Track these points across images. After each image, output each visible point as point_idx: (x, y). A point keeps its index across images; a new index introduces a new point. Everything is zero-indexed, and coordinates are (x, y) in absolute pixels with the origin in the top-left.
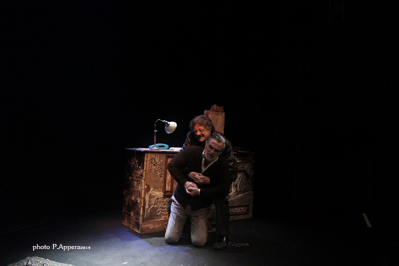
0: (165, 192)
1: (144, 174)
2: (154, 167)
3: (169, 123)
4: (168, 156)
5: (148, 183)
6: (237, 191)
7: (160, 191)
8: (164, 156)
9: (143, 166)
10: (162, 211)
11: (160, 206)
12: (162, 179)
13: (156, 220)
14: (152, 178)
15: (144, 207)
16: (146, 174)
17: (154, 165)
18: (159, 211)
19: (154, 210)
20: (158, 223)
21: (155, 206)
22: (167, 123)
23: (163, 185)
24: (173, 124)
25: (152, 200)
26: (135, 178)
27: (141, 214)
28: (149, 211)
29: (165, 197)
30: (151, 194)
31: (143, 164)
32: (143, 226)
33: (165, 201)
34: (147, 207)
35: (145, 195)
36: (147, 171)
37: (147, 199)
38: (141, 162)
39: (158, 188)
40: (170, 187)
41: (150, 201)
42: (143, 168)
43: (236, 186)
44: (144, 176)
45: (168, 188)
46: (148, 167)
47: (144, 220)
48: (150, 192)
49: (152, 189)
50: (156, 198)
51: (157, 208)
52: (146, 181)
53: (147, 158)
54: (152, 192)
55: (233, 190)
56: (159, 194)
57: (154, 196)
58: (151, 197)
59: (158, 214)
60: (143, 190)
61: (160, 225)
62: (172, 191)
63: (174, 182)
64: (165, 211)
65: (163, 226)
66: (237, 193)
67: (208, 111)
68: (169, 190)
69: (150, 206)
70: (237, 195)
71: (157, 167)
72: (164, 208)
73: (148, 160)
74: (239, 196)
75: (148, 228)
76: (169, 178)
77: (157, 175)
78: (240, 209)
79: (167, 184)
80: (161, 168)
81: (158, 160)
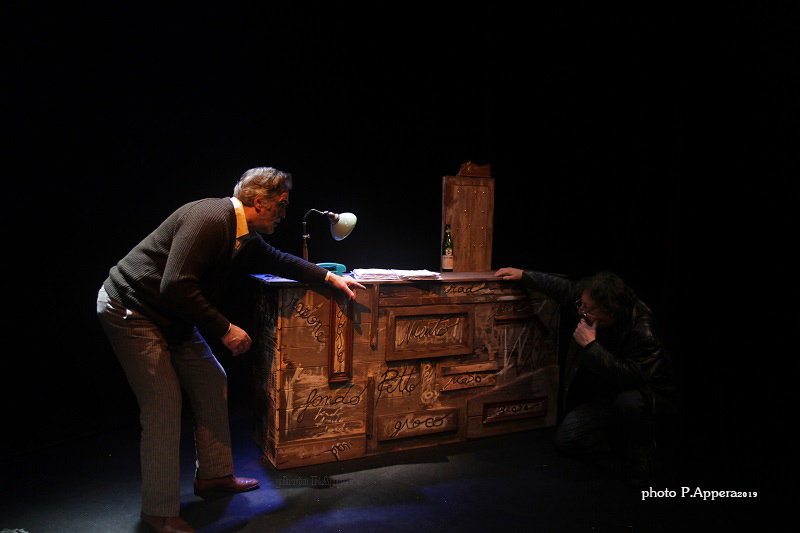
0: (331, 374)
1: (279, 336)
2: (301, 321)
3: (336, 215)
5: (288, 358)
6: (516, 366)
7: (319, 374)
9: (276, 319)
10: (327, 418)
11: (322, 407)
12: (322, 346)
13: (315, 437)
14: (298, 345)
15: (282, 411)
16: (282, 336)
17: (302, 316)
18: (320, 417)
19: (308, 415)
20: (319, 444)
21: (311, 407)
22: (333, 216)
23: (325, 360)
24: (348, 219)
25: (300, 394)
26: (266, 343)
27: (277, 425)
28: (296, 419)
29: (332, 385)
30: (297, 381)
31: (277, 313)
32: (281, 452)
33: (333, 396)
34: (289, 409)
35: (283, 383)
36: (285, 331)
37: (289, 390)
39: (314, 368)
40: (343, 364)
41: (295, 397)
42: (275, 323)
43: (516, 353)
44: (278, 341)
45: (339, 366)
46: (287, 321)
47: (282, 438)
48: (296, 377)
49: (299, 370)
50: (312, 388)
51: (315, 412)
52: (283, 352)
54: (299, 374)
55: (505, 365)
56: (318, 380)
57: (306, 386)
58: (297, 387)
59: (318, 424)
60: (278, 373)
61: (324, 448)
62: (349, 372)
63: (354, 352)
64: (335, 418)
65: (332, 451)
66: (517, 370)
67: (452, 179)
68: (343, 371)
69: (296, 406)
70: (518, 375)
71: (310, 319)
72: (333, 411)
73: (286, 304)
74: (523, 376)
75: (295, 456)
76: (340, 343)
77: (312, 338)
78: (526, 408)
79: (336, 357)
80: (319, 322)
81: (312, 303)
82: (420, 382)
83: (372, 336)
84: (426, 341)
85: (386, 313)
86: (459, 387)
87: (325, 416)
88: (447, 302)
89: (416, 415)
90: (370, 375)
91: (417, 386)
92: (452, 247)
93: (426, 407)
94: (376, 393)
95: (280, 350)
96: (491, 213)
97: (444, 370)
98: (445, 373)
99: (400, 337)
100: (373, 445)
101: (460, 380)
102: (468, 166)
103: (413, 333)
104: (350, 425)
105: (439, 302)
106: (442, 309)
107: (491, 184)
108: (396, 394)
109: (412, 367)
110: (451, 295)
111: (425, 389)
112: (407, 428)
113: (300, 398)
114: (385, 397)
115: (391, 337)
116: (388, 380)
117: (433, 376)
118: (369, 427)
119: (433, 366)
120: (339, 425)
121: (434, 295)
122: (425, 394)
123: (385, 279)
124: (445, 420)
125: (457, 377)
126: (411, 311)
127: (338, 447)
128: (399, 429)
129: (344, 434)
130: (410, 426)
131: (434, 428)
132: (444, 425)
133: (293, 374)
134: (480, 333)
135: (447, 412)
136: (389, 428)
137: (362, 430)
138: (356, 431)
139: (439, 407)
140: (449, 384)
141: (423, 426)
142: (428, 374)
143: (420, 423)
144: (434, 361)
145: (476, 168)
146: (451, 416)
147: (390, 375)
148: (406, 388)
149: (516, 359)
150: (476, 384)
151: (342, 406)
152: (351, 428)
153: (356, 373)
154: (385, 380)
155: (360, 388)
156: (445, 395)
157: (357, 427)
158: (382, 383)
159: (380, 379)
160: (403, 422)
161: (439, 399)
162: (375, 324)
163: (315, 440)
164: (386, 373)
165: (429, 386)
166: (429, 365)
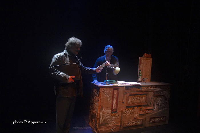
0: (112, 110)
1: (99, 99)
2: (105, 96)
4: (114, 89)
5: (102, 105)
6: (158, 108)
7: (109, 109)
8: (112, 89)
9: (99, 95)
12: (110, 102)
13: (107, 126)
15: (99, 119)
17: (106, 94)
18: (109, 121)
19: (106, 120)
21: (106, 118)
22: (114, 68)
23: (111, 106)
24: (118, 69)
25: (104, 115)
26: (95, 101)
27: (98, 123)
28: (102, 121)
29: (112, 112)
31: (99, 93)
32: (99, 129)
33: (112, 115)
34: (101, 118)
35: (100, 112)
36: (101, 98)
37: (101, 114)
38: (98, 92)
39: (108, 108)
40: (115, 107)
41: (103, 115)
42: (99, 96)
43: (158, 105)
44: (99, 101)
45: (114, 107)
46: (102, 96)
47: (99, 126)
48: (103, 110)
49: (104, 108)
50: (107, 113)
51: (108, 119)
53: (102, 90)
54: (104, 110)
55: (155, 108)
56: (109, 111)
57: (106, 112)
58: (103, 113)
59: (108, 122)
60: (99, 109)
61: (109, 129)
63: (118, 104)
64: (112, 121)
65: (111, 129)
66: (159, 109)
67: (141, 58)
68: (115, 109)
69: (103, 118)
70: (159, 110)
71: (108, 95)
72: (112, 119)
74: (160, 111)
75: (102, 131)
76: (115, 101)
77: (108, 100)
78: (161, 119)
79: (114, 105)
80: (110, 96)
81: (108, 91)
82: (134, 112)
83: (123, 100)
84: (136, 101)
85: (127, 94)
86: (144, 113)
87: (110, 120)
88: (142, 91)
89: (133, 121)
90: (122, 110)
92: (141, 75)
93: (135, 118)
94: (123, 114)
95: (100, 103)
96: (151, 67)
97: (140, 109)
98: (141, 110)
99: (130, 100)
100: (122, 128)
101: (144, 111)
102: (145, 54)
103: (133, 99)
104: (116, 123)
105: (140, 91)
106: (140, 93)
107: (151, 59)
108: (128, 115)
109: (132, 108)
110: (143, 89)
112: (130, 124)
114: (125, 116)
115: (128, 100)
118: (121, 123)
119: (138, 108)
121: (139, 89)
122: (135, 115)
123: (126, 85)
126: (133, 93)
127: (113, 129)
128: (128, 124)
129: (114, 125)
131: (137, 124)
132: (139, 123)
133: (102, 109)
134: (150, 99)
135: (141, 120)
136: (126, 124)
137: (119, 124)
139: (139, 118)
140: (141, 112)
141: (134, 123)
142: (136, 110)
144: (138, 106)
145: (147, 55)
147: (127, 110)
148: (130, 113)
149: (158, 106)
150: (148, 113)
151: (114, 118)
153: (118, 109)
155: (119, 113)
156: (140, 115)
157: (118, 123)
159: (124, 111)
160: (129, 122)
161: (139, 116)
162: (124, 97)
163: (107, 127)
164: (126, 109)
165: (136, 113)
166: (136, 107)
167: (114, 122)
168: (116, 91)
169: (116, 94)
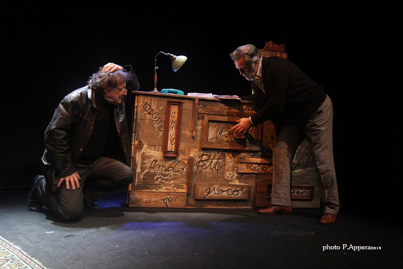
0: (165, 151)
1: (134, 124)
2: (148, 116)
4: (170, 102)
5: (139, 138)
7: (158, 151)
8: (164, 102)
10: (162, 179)
11: (159, 172)
12: (161, 134)
14: (146, 131)
16: (136, 124)
17: (149, 113)
18: (158, 178)
19: (150, 176)
20: (157, 194)
21: (152, 171)
23: (161, 142)
25: (145, 161)
28: (142, 177)
29: (166, 158)
30: (144, 153)
32: (132, 196)
33: (167, 166)
34: (138, 170)
35: (135, 154)
36: (139, 121)
37: (138, 158)
39: (155, 146)
40: (174, 146)
41: (143, 163)
44: (134, 127)
45: (171, 147)
47: (134, 188)
48: (143, 150)
49: (145, 146)
50: (153, 159)
51: (155, 174)
52: (137, 134)
53: (139, 103)
54: (146, 150)
56: (157, 154)
57: (149, 157)
58: (144, 157)
59: (156, 182)
61: (159, 198)
62: (177, 152)
63: (181, 140)
64: (167, 180)
65: (164, 200)
68: (173, 150)
69: (143, 169)
71: (154, 116)
72: (167, 175)
73: (140, 105)
74: (296, 171)
75: (141, 200)
76: (172, 132)
77: (154, 127)
78: (298, 192)
79: (169, 142)
80: (160, 118)
81: (156, 106)
82: (225, 165)
83: (193, 131)
84: (229, 139)
85: (203, 118)
86: (251, 172)
87: (161, 178)
88: (244, 115)
89: (220, 186)
90: (191, 155)
91: (222, 167)
93: (228, 181)
94: (195, 168)
95: (134, 133)
97: (241, 159)
98: (242, 161)
99: (212, 133)
100: (192, 201)
101: (252, 167)
103: (220, 133)
104: (176, 186)
105: (238, 115)
108: (208, 170)
109: (219, 154)
110: (247, 112)
111: (228, 170)
112: (214, 194)
113: (145, 164)
114: (201, 171)
115: (205, 132)
116: (203, 161)
117: (233, 162)
118: (189, 189)
119: (234, 156)
120: (170, 185)
121: (235, 110)
122: (227, 174)
124: (240, 192)
125: (250, 165)
126: (219, 118)
127: (168, 199)
128: (209, 193)
129: (173, 191)
130: (217, 192)
131: (232, 196)
132: (239, 195)
133: (141, 148)
134: (266, 139)
135: (242, 187)
136: (202, 191)
137: (184, 191)
138: (180, 190)
139: (237, 183)
140: (244, 168)
141: (225, 194)
142: (230, 160)
143: (223, 191)
144: (234, 152)
146: (245, 190)
147: (205, 157)
148: (215, 167)
150: (263, 172)
152: (177, 188)
153: (183, 153)
154: (201, 161)
155: (184, 163)
156: (241, 175)
157: (182, 188)
158: (199, 162)
159: (197, 159)
160: (212, 189)
161: (237, 178)
162: (195, 124)
163: (154, 192)
164: (202, 156)
165: (230, 169)
166: (231, 155)
167: (171, 184)
168: (174, 109)
169: (176, 115)
